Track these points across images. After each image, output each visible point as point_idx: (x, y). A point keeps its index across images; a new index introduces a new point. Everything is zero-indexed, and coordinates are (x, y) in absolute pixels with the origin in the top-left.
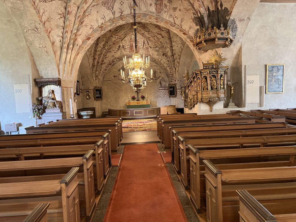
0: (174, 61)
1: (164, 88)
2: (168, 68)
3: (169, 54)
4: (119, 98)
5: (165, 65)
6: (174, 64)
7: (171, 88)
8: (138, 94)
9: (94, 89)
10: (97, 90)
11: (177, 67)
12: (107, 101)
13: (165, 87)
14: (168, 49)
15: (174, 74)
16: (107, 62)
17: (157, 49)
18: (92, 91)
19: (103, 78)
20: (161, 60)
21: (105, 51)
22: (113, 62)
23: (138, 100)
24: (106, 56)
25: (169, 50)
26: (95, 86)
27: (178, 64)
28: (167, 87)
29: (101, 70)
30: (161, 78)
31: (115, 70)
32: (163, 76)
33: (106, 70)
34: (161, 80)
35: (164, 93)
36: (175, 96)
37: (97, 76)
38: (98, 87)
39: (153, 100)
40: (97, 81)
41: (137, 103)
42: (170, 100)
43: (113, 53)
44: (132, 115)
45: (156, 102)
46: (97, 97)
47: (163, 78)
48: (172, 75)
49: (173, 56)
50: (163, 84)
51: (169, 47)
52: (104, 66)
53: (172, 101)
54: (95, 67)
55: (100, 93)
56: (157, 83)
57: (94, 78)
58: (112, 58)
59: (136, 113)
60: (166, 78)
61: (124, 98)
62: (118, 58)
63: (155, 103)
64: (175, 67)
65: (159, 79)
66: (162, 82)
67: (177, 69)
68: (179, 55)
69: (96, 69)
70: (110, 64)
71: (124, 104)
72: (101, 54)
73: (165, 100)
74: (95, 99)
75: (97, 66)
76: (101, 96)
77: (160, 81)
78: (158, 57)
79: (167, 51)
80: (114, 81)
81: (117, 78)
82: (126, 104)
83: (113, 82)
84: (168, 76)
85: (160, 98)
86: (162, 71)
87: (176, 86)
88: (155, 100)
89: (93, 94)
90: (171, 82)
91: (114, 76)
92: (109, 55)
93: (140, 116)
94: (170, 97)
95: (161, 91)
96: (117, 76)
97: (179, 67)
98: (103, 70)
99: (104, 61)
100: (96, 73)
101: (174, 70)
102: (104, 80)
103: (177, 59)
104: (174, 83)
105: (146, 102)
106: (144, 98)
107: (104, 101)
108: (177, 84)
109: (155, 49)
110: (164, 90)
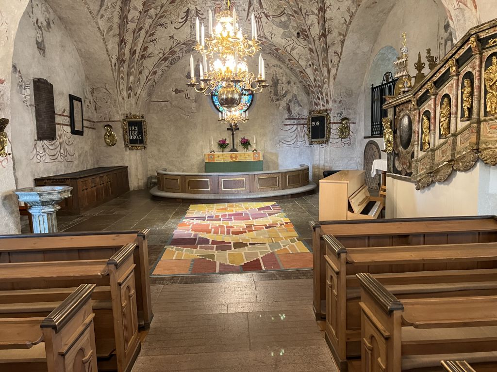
0: (326, 50)
1: (296, 122)
2: (309, 71)
3: (315, 31)
4: (188, 145)
5: (303, 63)
6: (326, 58)
8: (233, 134)
9: (124, 120)
10: (131, 124)
11: (333, 66)
12: (159, 150)
13: (299, 119)
14: (312, 17)
15: (326, 86)
16: (156, 52)
17: (284, 19)
18: (119, 125)
19: (150, 95)
20: (293, 49)
21: (150, 21)
22: (173, 52)
23: (234, 150)
24: (152, 35)
25: (316, 21)
26: (127, 112)
27: (335, 60)
28: (303, 119)
29: (140, 73)
30: (289, 97)
31: (178, 75)
32: (294, 92)
33: (155, 73)
34: (290, 101)
35: (297, 135)
37: (130, 88)
38: (135, 116)
39: (269, 149)
40: (133, 100)
41: (231, 157)
43: (171, 29)
44: (216, 191)
45: (277, 155)
46: (132, 142)
47: (295, 96)
48: (319, 86)
49: (324, 35)
50: (295, 112)
51: (316, 12)
52: (149, 63)
54: (127, 63)
55: (140, 132)
57: (125, 94)
58: (170, 44)
59: (227, 184)
60: (302, 97)
61: (201, 143)
62: (184, 44)
63: (273, 158)
64: (327, 66)
65: (285, 99)
66: (292, 105)
67: (333, 71)
68: (340, 34)
69: (129, 69)
70: (166, 59)
71: (200, 158)
72: (140, 29)
74: (126, 146)
75: (131, 60)
76: (142, 137)
77: (288, 104)
78: (284, 41)
79: (309, 22)
81: (183, 94)
82: (204, 160)
83: (173, 104)
84: (307, 90)
85: (286, 145)
86: (293, 78)
87: (328, 115)
88: (274, 151)
89: (122, 132)
90: (316, 104)
91: (177, 91)
92: (160, 33)
93: (238, 193)
95: (289, 127)
96: (183, 91)
97: (340, 64)
98: (146, 72)
99: (150, 50)
100: (128, 79)
101: (326, 74)
102: (153, 100)
103: (333, 44)
104: (322, 108)
105: (252, 156)
106: (249, 144)
107: (152, 149)
108: (331, 110)
109: (277, 20)
110: (297, 124)
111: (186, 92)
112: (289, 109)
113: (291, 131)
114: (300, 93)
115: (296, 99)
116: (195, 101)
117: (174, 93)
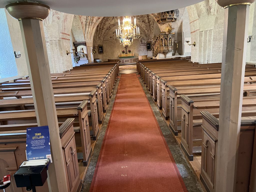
0: (150, 26)
2: (146, 31)
3: (147, 21)
4: (114, 52)
5: (144, 29)
6: (150, 28)
7: (148, 44)
8: (126, 49)
9: (98, 46)
10: (100, 47)
11: (152, 30)
12: (106, 54)
13: (144, 44)
14: (145, 18)
15: (150, 35)
16: (105, 28)
17: (139, 17)
18: (97, 48)
19: (103, 39)
20: (141, 25)
21: (104, 20)
22: (110, 27)
23: (126, 53)
24: (105, 24)
25: (147, 19)
26: (99, 44)
27: (152, 28)
29: (102, 33)
30: (141, 38)
31: (110, 33)
33: (105, 33)
34: (142, 39)
35: (144, 48)
36: (150, 49)
37: (99, 38)
38: (100, 45)
39: (136, 53)
40: (100, 41)
41: (126, 55)
42: (148, 53)
43: (109, 21)
44: (123, 62)
46: (100, 52)
47: (143, 37)
48: (149, 35)
49: (149, 22)
50: (143, 42)
51: (147, 17)
52: (104, 31)
53: (149, 53)
54: (99, 31)
55: (102, 49)
56: (139, 41)
57: (98, 39)
58: (109, 25)
59: (125, 61)
60: (145, 38)
61: (117, 52)
62: (112, 25)
63: (137, 55)
64: (150, 30)
66: (142, 40)
67: (152, 31)
68: (153, 22)
69: (99, 33)
70: (108, 29)
71: (117, 56)
72: (102, 23)
73: (144, 53)
74: (99, 53)
75: (100, 30)
76: (102, 51)
78: (139, 23)
79: (145, 19)
80: (110, 41)
82: (119, 56)
84: (146, 36)
86: (142, 32)
87: (151, 43)
88: (137, 53)
89: (97, 50)
90: (148, 40)
91: (110, 37)
92: (107, 23)
93: (128, 63)
94: (147, 51)
95: (142, 46)
96: (112, 37)
97: (153, 30)
98: (103, 33)
99: (104, 28)
100: (99, 35)
101: (150, 32)
103: (151, 24)
104: (150, 41)
105: (131, 55)
106: (131, 51)
107: (105, 54)
108: (152, 41)
109: (137, 18)
110: (144, 45)
112: (141, 41)
116: (116, 40)
117: (110, 38)
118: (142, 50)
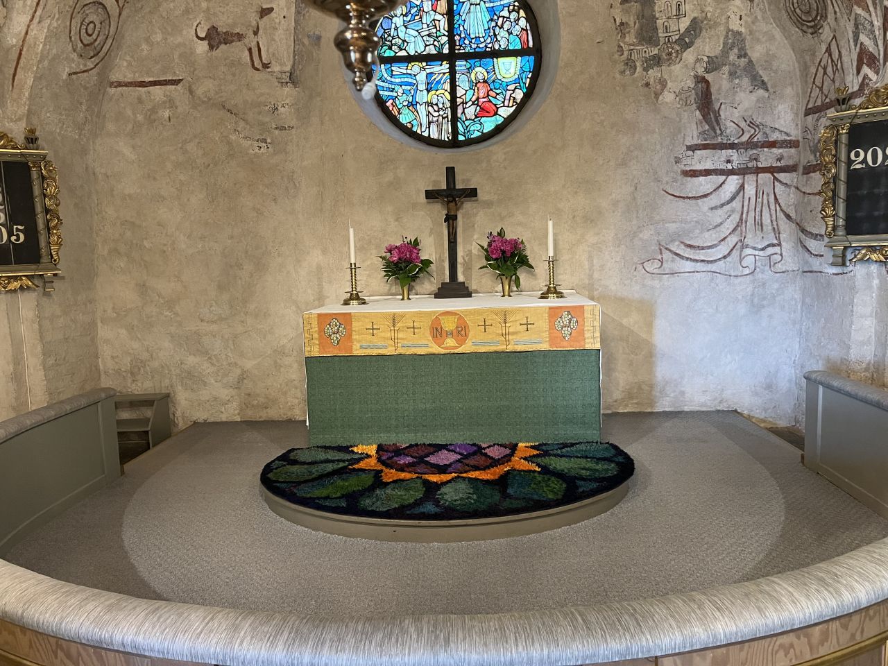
1: (737, 159)
4: (260, 266)
8: (451, 219)
13: (750, 145)
28: (773, 144)
30: (709, 46)
32: (735, 25)
35: (739, 211)
39: (611, 280)
45: (647, 311)
50: (736, 114)
55: (23, 211)
56: (668, 97)
63: (632, 321)
65: (689, 56)
66: (720, 82)
77: (701, 80)
80: (205, 87)
81: (238, 51)
83: (200, 91)
85: (688, 266)
91: (215, 38)
94: (841, 257)
95: (704, 184)
96: (240, 37)
102: (115, 76)
105: (543, 324)
106: (524, 261)
110: (742, 172)
111: (251, 40)
112: (705, 102)
113: (714, 200)
114: (763, 26)
115: (743, 54)
116: (293, 79)
117: (202, 47)
118: (709, 238)
